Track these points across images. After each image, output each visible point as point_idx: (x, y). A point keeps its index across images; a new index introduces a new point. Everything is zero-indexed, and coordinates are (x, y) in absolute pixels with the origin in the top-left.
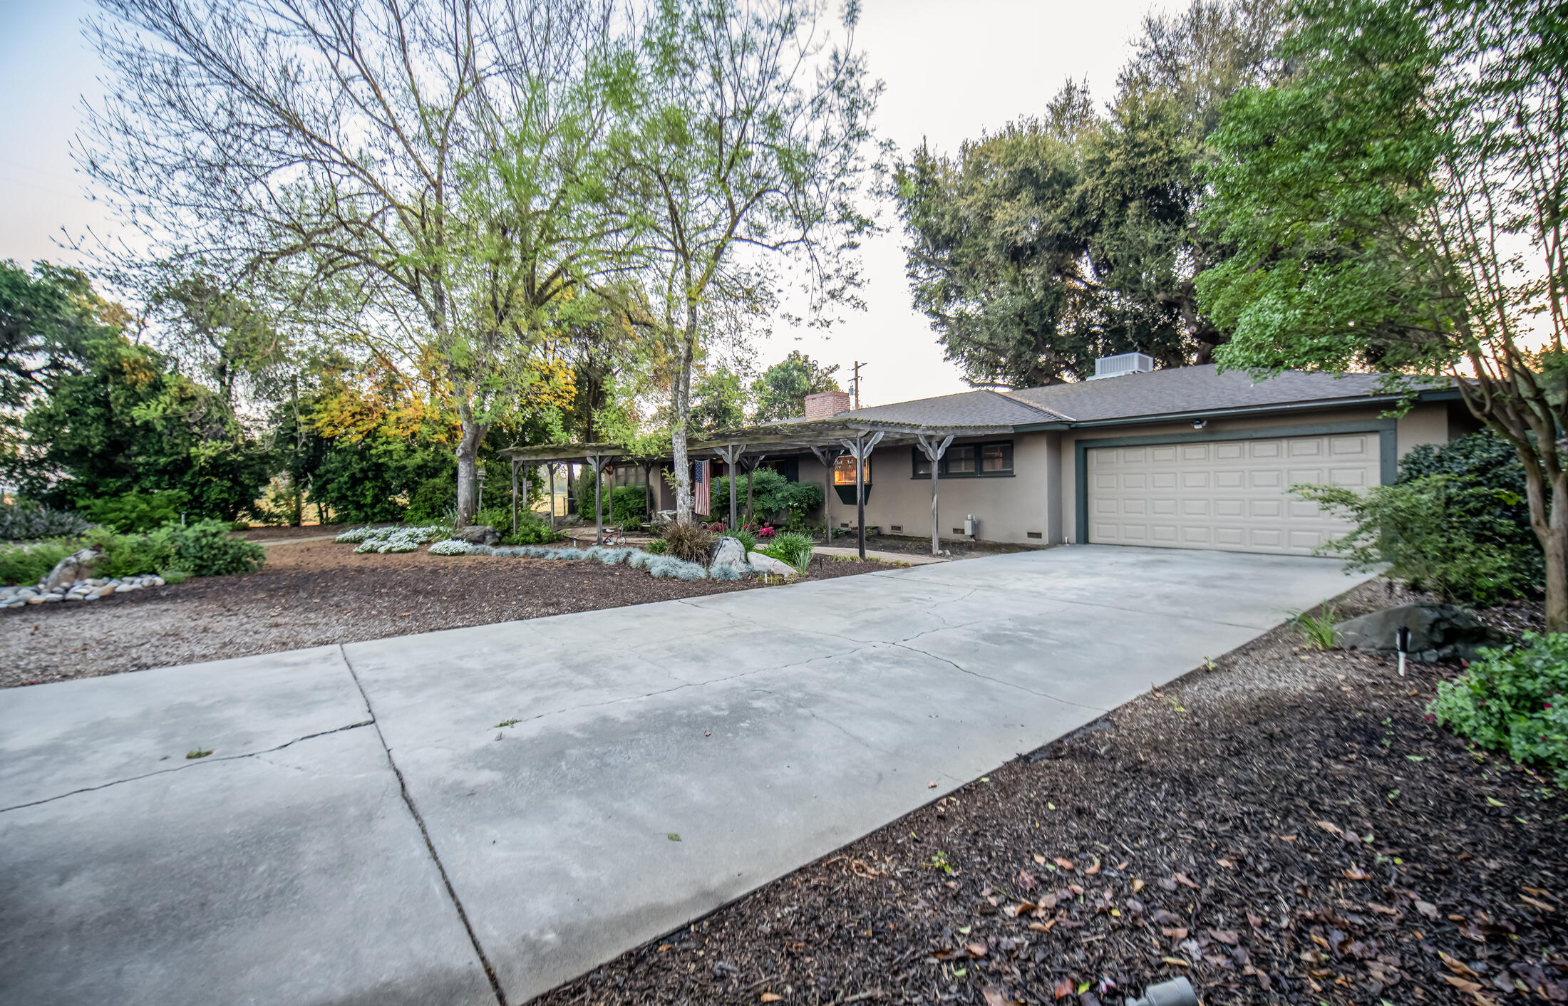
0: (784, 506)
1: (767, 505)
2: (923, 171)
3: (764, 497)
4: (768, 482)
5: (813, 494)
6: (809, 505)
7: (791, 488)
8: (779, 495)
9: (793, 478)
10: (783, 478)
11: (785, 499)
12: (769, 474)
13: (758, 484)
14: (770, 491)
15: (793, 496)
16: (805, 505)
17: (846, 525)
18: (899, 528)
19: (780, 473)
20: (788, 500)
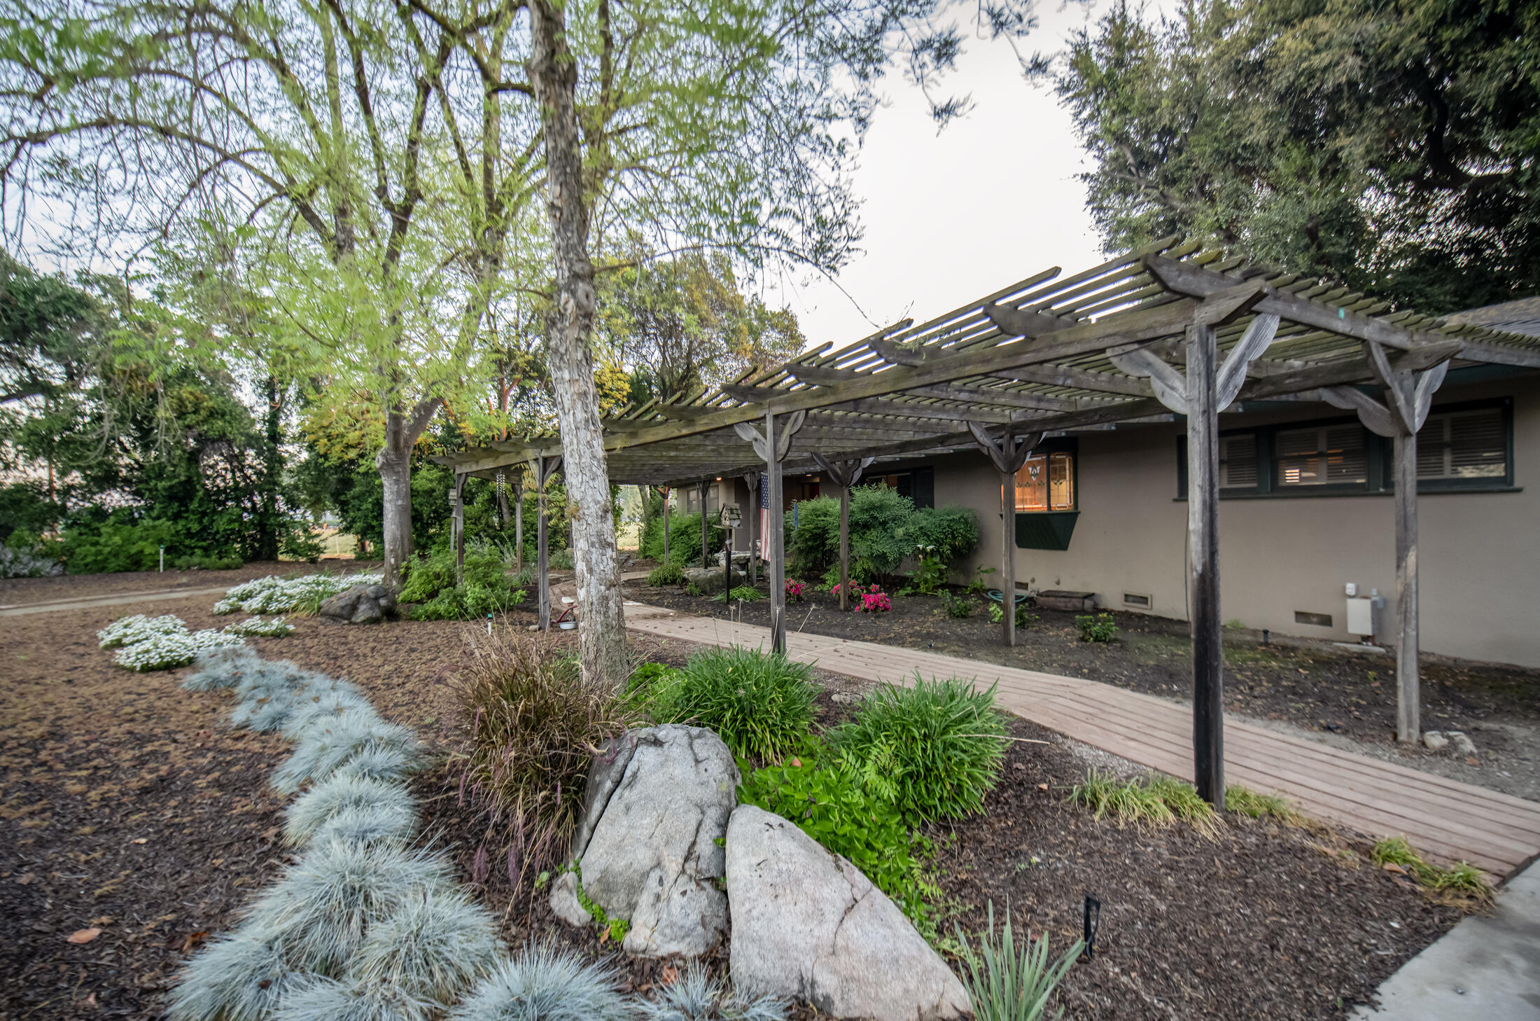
0: (908, 550)
1: (879, 548)
2: (1119, 45)
3: (873, 534)
4: (881, 507)
5: (961, 528)
6: (954, 549)
7: (922, 518)
8: (900, 532)
9: (924, 500)
10: (908, 501)
11: (910, 538)
12: (884, 495)
13: (863, 510)
14: (883, 523)
15: (924, 533)
16: (946, 549)
17: (1023, 586)
18: (1144, 600)
19: (902, 492)
20: (916, 541)
